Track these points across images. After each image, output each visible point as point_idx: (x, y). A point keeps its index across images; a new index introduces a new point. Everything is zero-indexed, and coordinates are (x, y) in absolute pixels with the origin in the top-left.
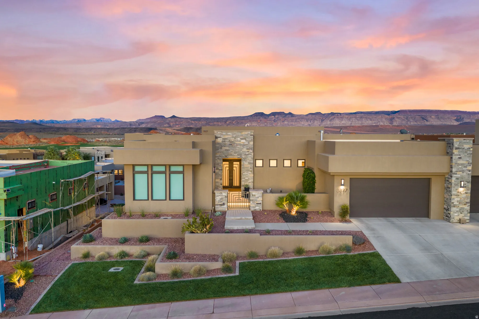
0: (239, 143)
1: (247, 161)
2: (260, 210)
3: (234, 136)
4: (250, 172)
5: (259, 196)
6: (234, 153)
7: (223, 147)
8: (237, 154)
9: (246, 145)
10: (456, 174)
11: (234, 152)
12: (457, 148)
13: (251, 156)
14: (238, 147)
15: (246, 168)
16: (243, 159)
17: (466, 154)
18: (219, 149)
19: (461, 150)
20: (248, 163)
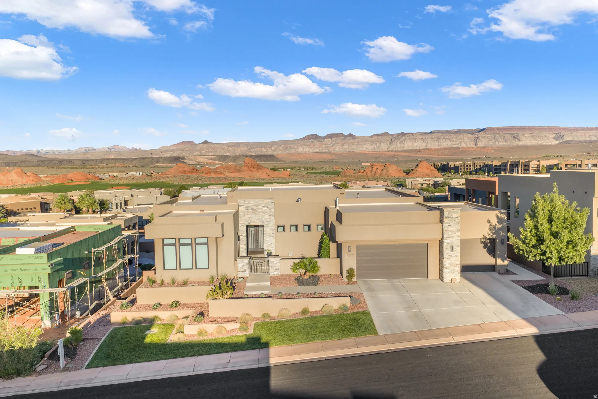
0: (261, 210)
1: (269, 227)
2: (279, 275)
3: (256, 204)
4: (272, 238)
5: (277, 263)
7: (246, 214)
8: (259, 221)
9: (268, 212)
10: (447, 240)
11: (256, 218)
12: (446, 217)
13: (272, 222)
14: (260, 215)
15: (269, 233)
16: (265, 225)
17: (455, 222)
18: (243, 217)
19: (450, 219)
20: (270, 229)
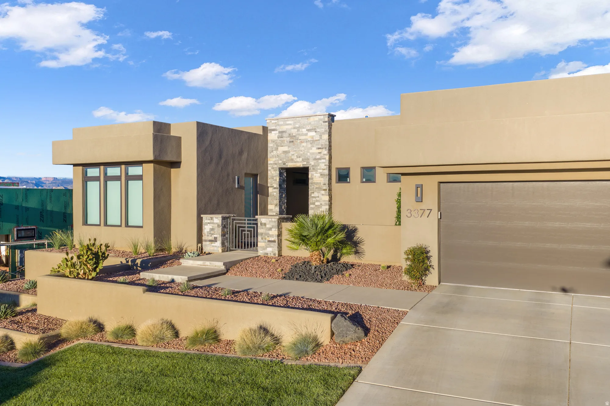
0: (304, 137)
1: (319, 171)
2: (275, 254)
3: (297, 126)
4: (323, 192)
5: (273, 227)
6: (297, 157)
7: (279, 146)
8: (301, 159)
9: (317, 140)
11: (297, 154)
13: (323, 161)
14: (303, 146)
15: (317, 184)
16: (312, 168)
18: (274, 152)
20: (319, 175)
